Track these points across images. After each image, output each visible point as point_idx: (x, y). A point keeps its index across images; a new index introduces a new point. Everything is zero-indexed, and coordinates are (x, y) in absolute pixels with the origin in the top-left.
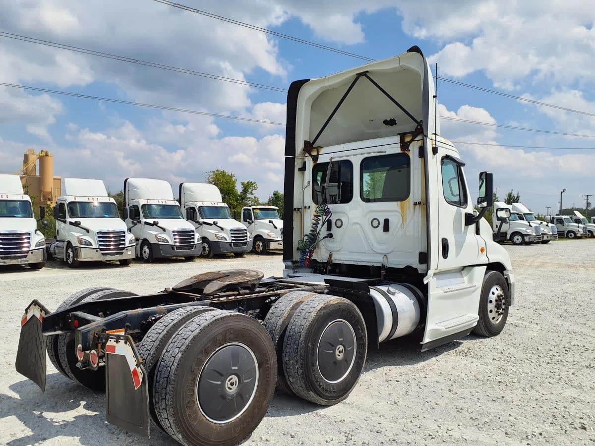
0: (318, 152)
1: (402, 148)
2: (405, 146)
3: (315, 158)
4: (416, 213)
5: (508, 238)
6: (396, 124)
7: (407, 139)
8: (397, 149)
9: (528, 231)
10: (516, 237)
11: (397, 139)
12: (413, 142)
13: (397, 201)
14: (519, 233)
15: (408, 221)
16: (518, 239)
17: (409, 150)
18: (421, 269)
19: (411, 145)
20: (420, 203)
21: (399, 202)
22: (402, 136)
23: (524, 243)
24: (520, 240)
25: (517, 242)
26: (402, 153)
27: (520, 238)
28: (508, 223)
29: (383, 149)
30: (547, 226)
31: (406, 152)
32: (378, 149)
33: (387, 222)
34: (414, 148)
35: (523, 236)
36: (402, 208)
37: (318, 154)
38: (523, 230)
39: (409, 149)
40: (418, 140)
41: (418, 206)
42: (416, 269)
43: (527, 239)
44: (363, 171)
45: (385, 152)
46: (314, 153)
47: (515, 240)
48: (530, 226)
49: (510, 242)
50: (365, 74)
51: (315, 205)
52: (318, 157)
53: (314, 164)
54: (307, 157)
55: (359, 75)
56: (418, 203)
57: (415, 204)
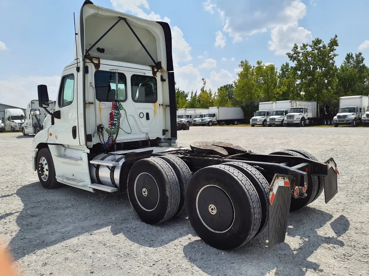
0: (99, 61)
2: (154, 73)
3: (97, 66)
4: (160, 109)
7: (155, 70)
8: (150, 74)
11: (150, 68)
12: (158, 72)
13: (152, 103)
15: (157, 114)
17: (157, 76)
18: (163, 138)
21: (153, 104)
22: (153, 68)
26: (152, 77)
31: (155, 77)
33: (147, 114)
36: (155, 106)
37: (99, 63)
40: (160, 72)
41: (161, 106)
42: (161, 138)
45: (145, 74)
46: (96, 62)
50: (125, 19)
51: (99, 102)
52: (100, 66)
53: (96, 70)
54: (89, 62)
55: (121, 19)
56: (161, 105)
57: (160, 105)
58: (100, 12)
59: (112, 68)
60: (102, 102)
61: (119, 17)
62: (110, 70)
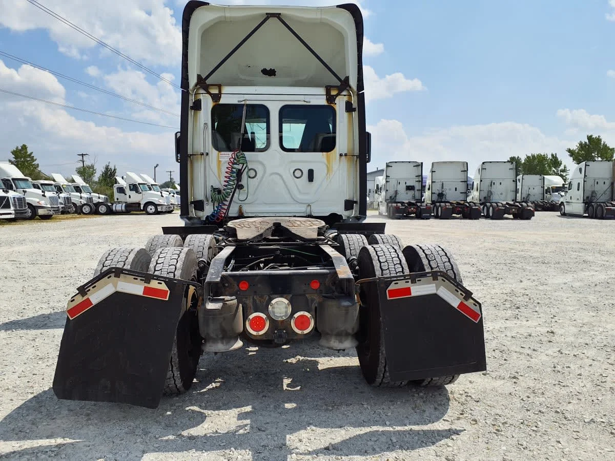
0: (220, 91)
1: (328, 100)
2: (331, 99)
3: (216, 98)
4: (341, 163)
5: (142, 208)
6: (275, 75)
7: (334, 93)
8: (323, 101)
9: (160, 201)
10: (150, 207)
11: (322, 91)
12: (340, 97)
13: (322, 152)
14: (153, 202)
15: (333, 171)
16: (151, 209)
17: (335, 104)
18: (345, 216)
19: (337, 98)
20: (346, 155)
21: (324, 153)
22: (328, 89)
23: (157, 213)
24: (153, 210)
25: (151, 212)
26: (327, 105)
27: (153, 207)
28: (141, 193)
29: (307, 98)
30: (173, 196)
31: (332, 105)
32: (302, 98)
33: (311, 172)
34: (339, 101)
35: (156, 206)
36: (328, 159)
37: (220, 93)
38: (156, 200)
39: (336, 102)
40: (345, 95)
41: (343, 157)
42: (341, 215)
43: (159, 209)
44: (283, 120)
45: (309, 102)
46: (215, 91)
47: (148, 210)
48: (162, 196)
49: (144, 212)
50: (278, 16)
51: (217, 152)
52: (220, 97)
53: (215, 103)
54: (202, 94)
55: (269, 16)
56: (344, 155)
57: (341, 155)
58: (228, 15)
59: (242, 98)
60: (222, 153)
61: (267, 14)
62: (239, 102)
